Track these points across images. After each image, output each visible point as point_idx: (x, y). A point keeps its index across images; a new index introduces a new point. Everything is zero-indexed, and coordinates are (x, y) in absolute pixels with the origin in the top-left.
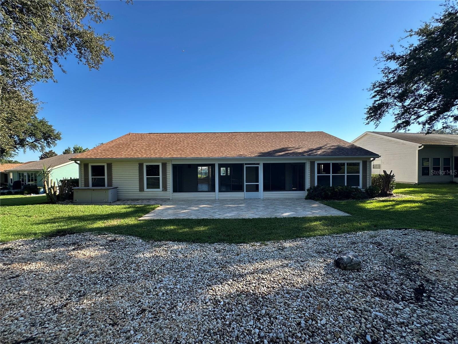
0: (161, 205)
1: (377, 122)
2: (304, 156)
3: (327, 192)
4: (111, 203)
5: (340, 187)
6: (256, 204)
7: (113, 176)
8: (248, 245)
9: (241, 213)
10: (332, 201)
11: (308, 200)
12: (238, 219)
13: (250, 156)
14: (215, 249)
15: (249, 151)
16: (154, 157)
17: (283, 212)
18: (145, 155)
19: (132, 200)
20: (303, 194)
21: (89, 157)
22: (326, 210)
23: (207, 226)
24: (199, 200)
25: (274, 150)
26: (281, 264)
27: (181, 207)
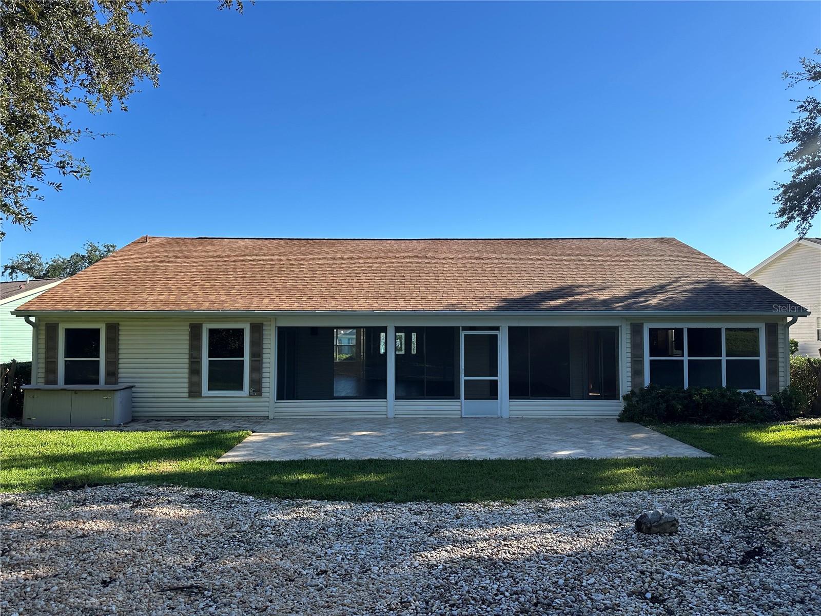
0: (253, 432)
1: (803, 225)
2: (613, 309)
3: (674, 402)
4: (120, 425)
5: (706, 392)
6: (492, 431)
7: (120, 356)
8: (476, 506)
9: (455, 448)
10: (686, 426)
11: (624, 424)
12: (450, 460)
13: (474, 308)
14: (411, 510)
15: (472, 295)
16: (232, 308)
17: (555, 448)
18: (207, 304)
19: (168, 420)
20: (615, 407)
21: (60, 307)
22: (662, 446)
23: (382, 473)
24: (345, 420)
25: (539, 293)
26: (539, 530)
27: (307, 434)
